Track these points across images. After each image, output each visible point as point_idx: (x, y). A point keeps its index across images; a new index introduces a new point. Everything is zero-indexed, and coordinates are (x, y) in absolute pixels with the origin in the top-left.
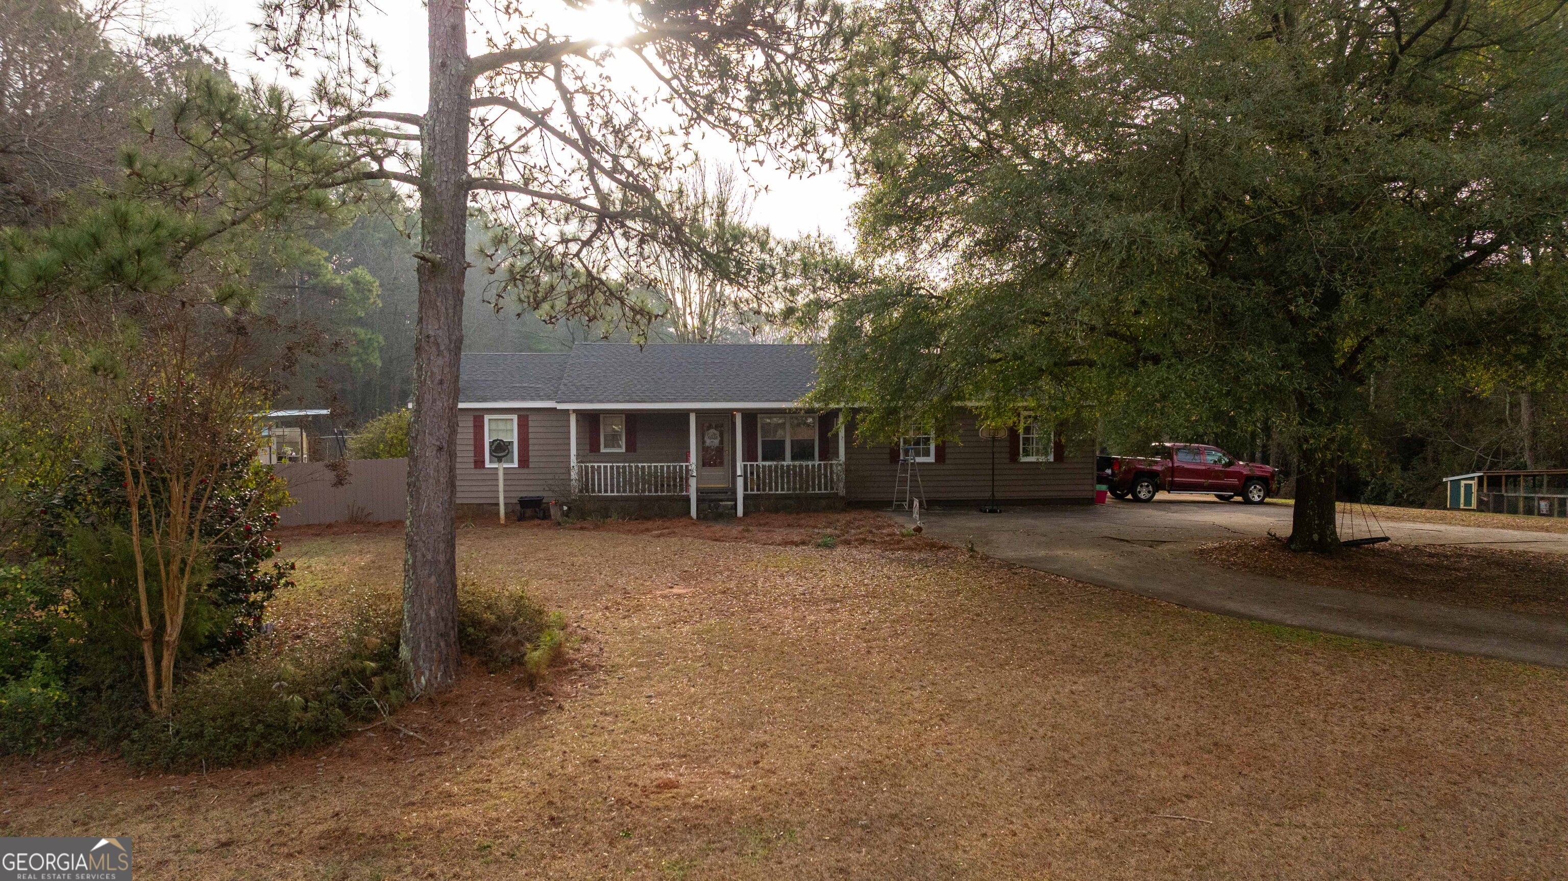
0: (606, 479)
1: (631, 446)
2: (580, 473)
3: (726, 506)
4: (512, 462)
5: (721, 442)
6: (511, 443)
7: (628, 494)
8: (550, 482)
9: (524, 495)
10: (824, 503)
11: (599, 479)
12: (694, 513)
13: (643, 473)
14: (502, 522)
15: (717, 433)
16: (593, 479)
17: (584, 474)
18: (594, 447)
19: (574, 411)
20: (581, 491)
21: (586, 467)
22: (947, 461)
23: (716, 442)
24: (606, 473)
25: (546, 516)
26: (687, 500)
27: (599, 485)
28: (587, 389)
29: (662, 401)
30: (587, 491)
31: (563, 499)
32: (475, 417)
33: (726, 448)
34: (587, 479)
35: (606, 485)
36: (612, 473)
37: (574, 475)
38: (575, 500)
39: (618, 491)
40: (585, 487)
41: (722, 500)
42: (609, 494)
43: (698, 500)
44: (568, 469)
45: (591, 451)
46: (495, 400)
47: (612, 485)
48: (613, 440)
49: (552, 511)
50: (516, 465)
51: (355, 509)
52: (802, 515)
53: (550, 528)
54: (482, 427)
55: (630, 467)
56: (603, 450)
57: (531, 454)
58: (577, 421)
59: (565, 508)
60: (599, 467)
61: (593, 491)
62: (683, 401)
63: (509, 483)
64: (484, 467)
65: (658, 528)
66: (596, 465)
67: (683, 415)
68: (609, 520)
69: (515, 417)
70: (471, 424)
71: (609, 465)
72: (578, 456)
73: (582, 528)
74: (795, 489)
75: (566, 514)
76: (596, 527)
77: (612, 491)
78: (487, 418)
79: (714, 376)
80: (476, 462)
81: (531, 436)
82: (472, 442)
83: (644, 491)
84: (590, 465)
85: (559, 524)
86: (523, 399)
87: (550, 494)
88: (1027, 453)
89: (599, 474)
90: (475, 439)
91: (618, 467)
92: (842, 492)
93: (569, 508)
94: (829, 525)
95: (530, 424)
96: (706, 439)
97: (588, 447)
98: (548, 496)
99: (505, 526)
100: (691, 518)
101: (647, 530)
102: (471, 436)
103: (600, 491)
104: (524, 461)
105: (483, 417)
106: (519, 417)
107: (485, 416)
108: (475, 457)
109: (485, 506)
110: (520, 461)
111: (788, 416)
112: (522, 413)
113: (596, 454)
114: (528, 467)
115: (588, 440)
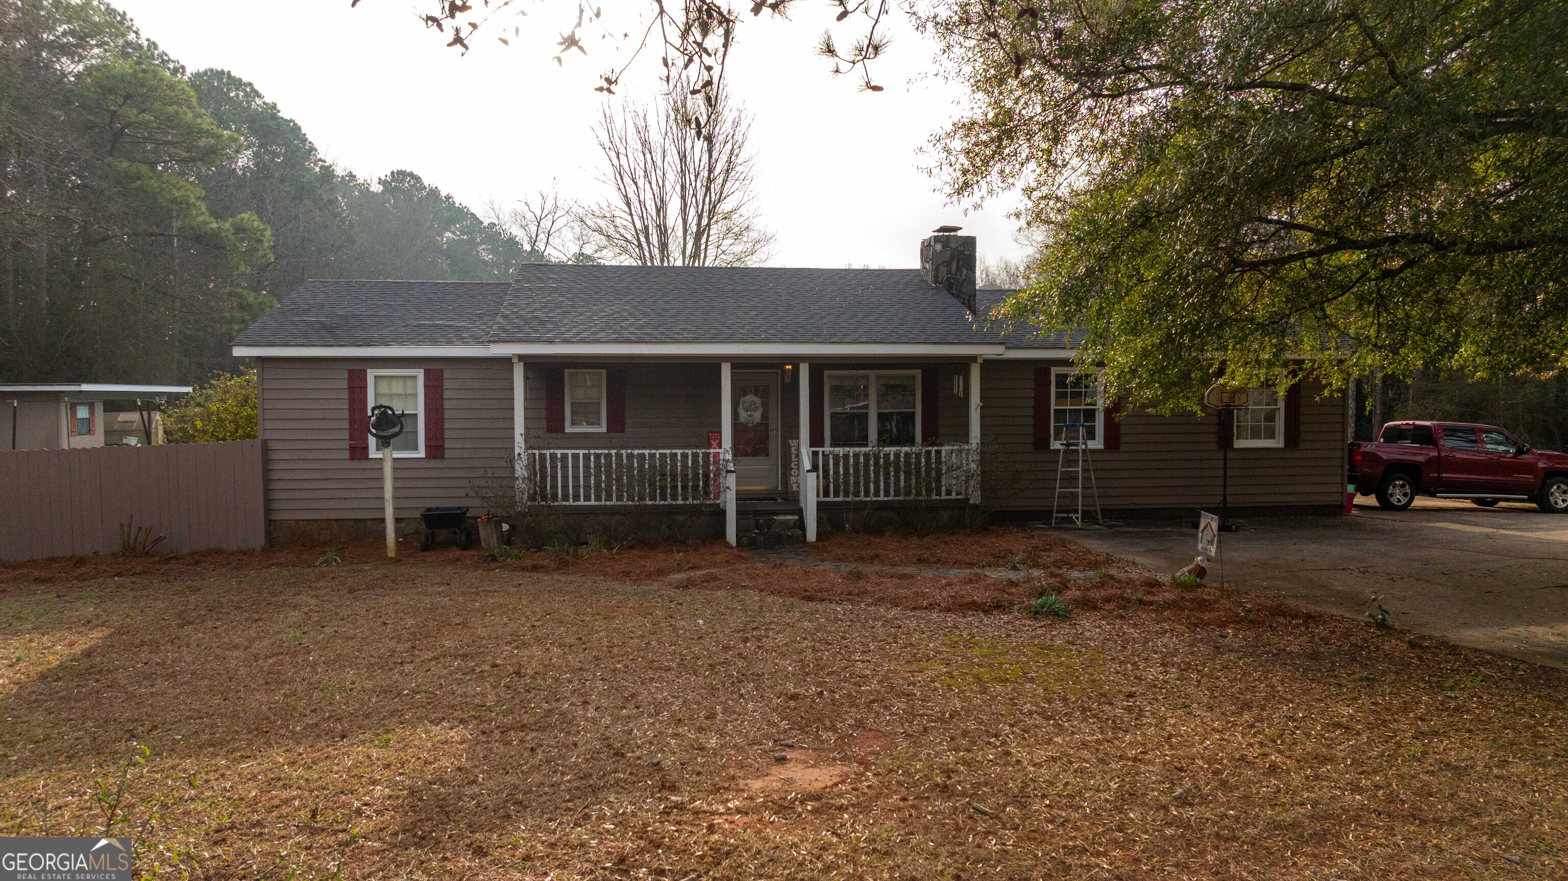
0: (576, 477)
1: (616, 423)
2: (531, 466)
4: (415, 448)
5: (765, 416)
6: (415, 416)
7: (614, 502)
8: (477, 483)
9: (433, 504)
11: (565, 478)
12: (731, 535)
13: (641, 466)
14: (391, 553)
15: (759, 401)
16: (554, 477)
17: (537, 468)
18: (555, 424)
19: (521, 357)
20: (532, 498)
21: (542, 457)
22: (1122, 449)
23: (757, 416)
24: (576, 467)
25: (470, 541)
26: (721, 513)
27: (565, 487)
28: (542, 323)
29: (675, 341)
30: (544, 498)
31: (500, 512)
32: (351, 372)
33: (772, 426)
34: (544, 477)
35: (576, 487)
36: (587, 467)
37: (520, 470)
38: (523, 514)
39: (598, 498)
40: (539, 492)
41: (776, 513)
42: (582, 502)
43: (739, 513)
44: (511, 461)
45: (550, 430)
46: (385, 343)
47: (587, 487)
48: (585, 412)
49: (483, 532)
50: (421, 453)
51: (134, 529)
53: (476, 567)
54: (364, 389)
55: (619, 456)
56: (569, 429)
57: (447, 434)
58: (526, 378)
59: (505, 527)
60: (564, 457)
61: (555, 497)
62: (712, 340)
63: (400, 484)
64: (366, 457)
65: (679, 569)
66: (559, 452)
67: (712, 365)
68: (583, 550)
69: (420, 373)
70: (344, 384)
71: (581, 452)
72: (527, 437)
73: (535, 568)
75: (507, 540)
76: (563, 566)
77: (587, 498)
78: (371, 374)
79: (754, 308)
80: (353, 449)
81: (447, 404)
82: (346, 415)
83: (641, 498)
84: (548, 452)
85: (494, 558)
86: (434, 342)
87: (477, 502)
88: (1242, 436)
89: (565, 468)
90: (352, 410)
91: (597, 457)
92: (976, 498)
93: (513, 527)
95: (447, 384)
96: (741, 410)
97: (544, 423)
98: (475, 506)
99: (397, 561)
100: (728, 545)
101: (661, 572)
102: (345, 405)
103: (565, 497)
104: (435, 449)
105: (365, 372)
106: (427, 373)
107: (369, 371)
108: (351, 439)
109: (369, 523)
110: (428, 447)
111: (872, 373)
112: (431, 366)
113: (559, 435)
114: (442, 457)
115: (543, 413)
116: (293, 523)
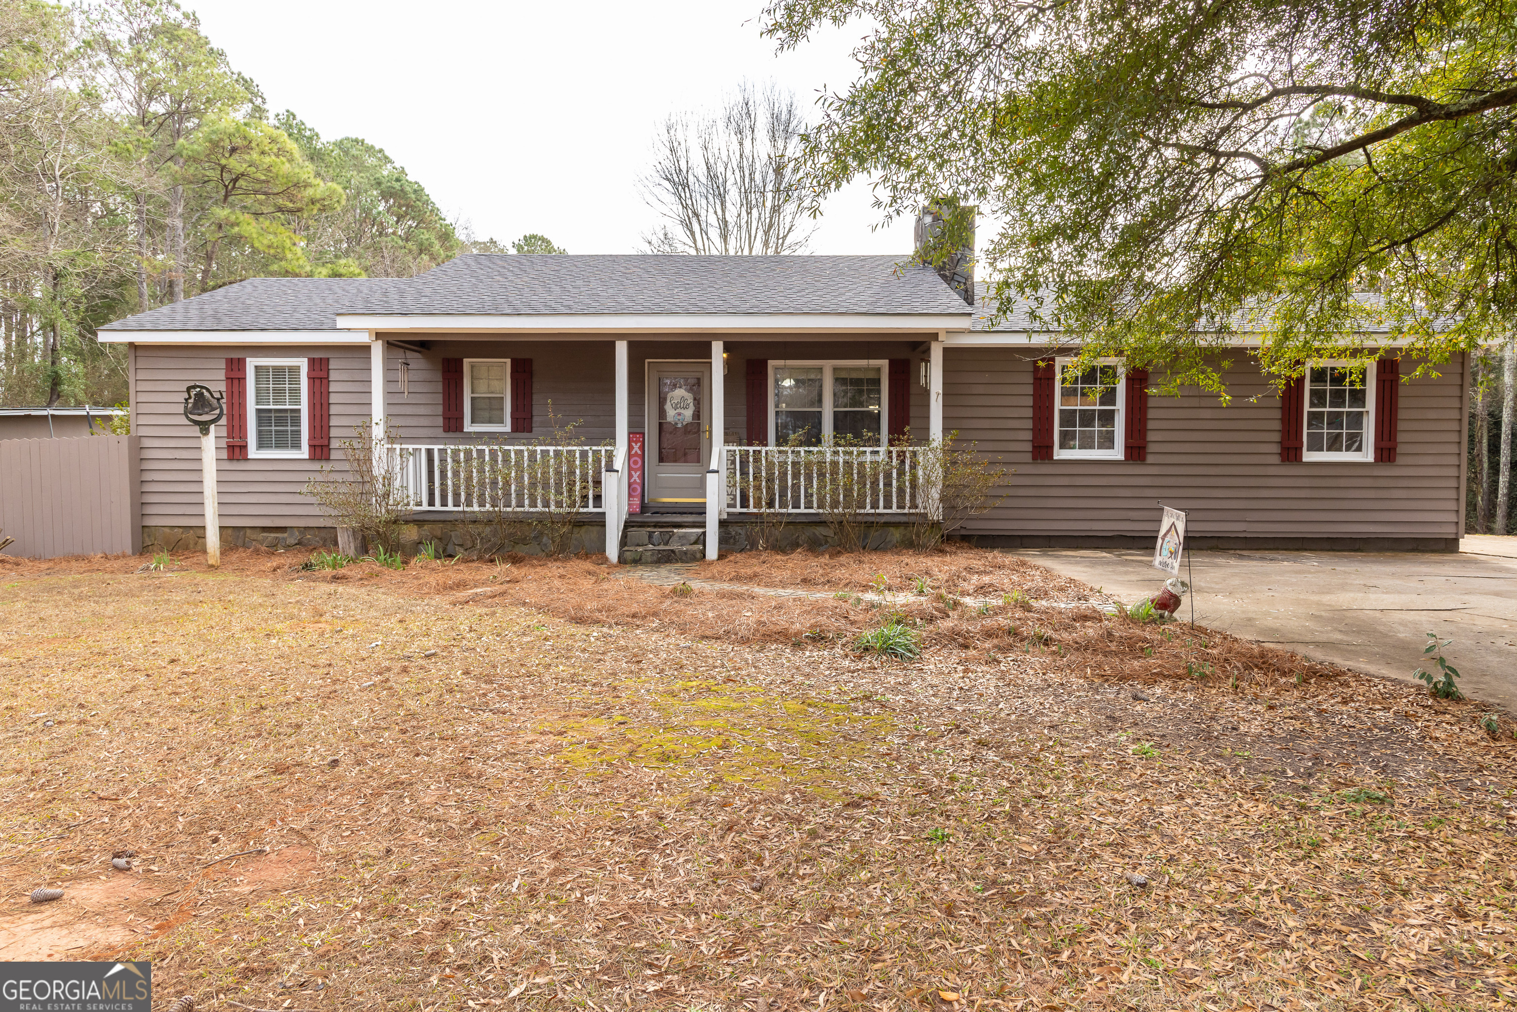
1: (523, 421)
3: (684, 537)
4: (297, 445)
5: (696, 415)
6: (298, 412)
10: (896, 534)
12: (611, 549)
14: (212, 560)
15: (689, 397)
18: (453, 424)
22: (1150, 459)
23: (686, 414)
26: (604, 523)
32: (230, 362)
33: (704, 427)
41: (677, 526)
45: (447, 428)
46: (263, 328)
48: (487, 409)
50: (304, 454)
52: (843, 559)
54: (242, 380)
56: (469, 428)
57: (332, 431)
62: (600, 313)
64: (247, 458)
67: (604, 344)
69: (302, 363)
70: (223, 375)
74: (835, 504)
78: (251, 363)
80: (230, 446)
81: (333, 398)
86: (319, 328)
88: (1315, 446)
92: (936, 511)
94: (906, 583)
95: (333, 376)
96: (668, 407)
97: (440, 421)
100: (605, 560)
104: (320, 449)
105: (244, 360)
106: (312, 362)
107: (248, 360)
108: (228, 437)
109: (248, 531)
110: (312, 447)
111: (828, 365)
112: (317, 355)
113: (458, 435)
114: (328, 459)
115: (440, 410)
116: (167, 530)
